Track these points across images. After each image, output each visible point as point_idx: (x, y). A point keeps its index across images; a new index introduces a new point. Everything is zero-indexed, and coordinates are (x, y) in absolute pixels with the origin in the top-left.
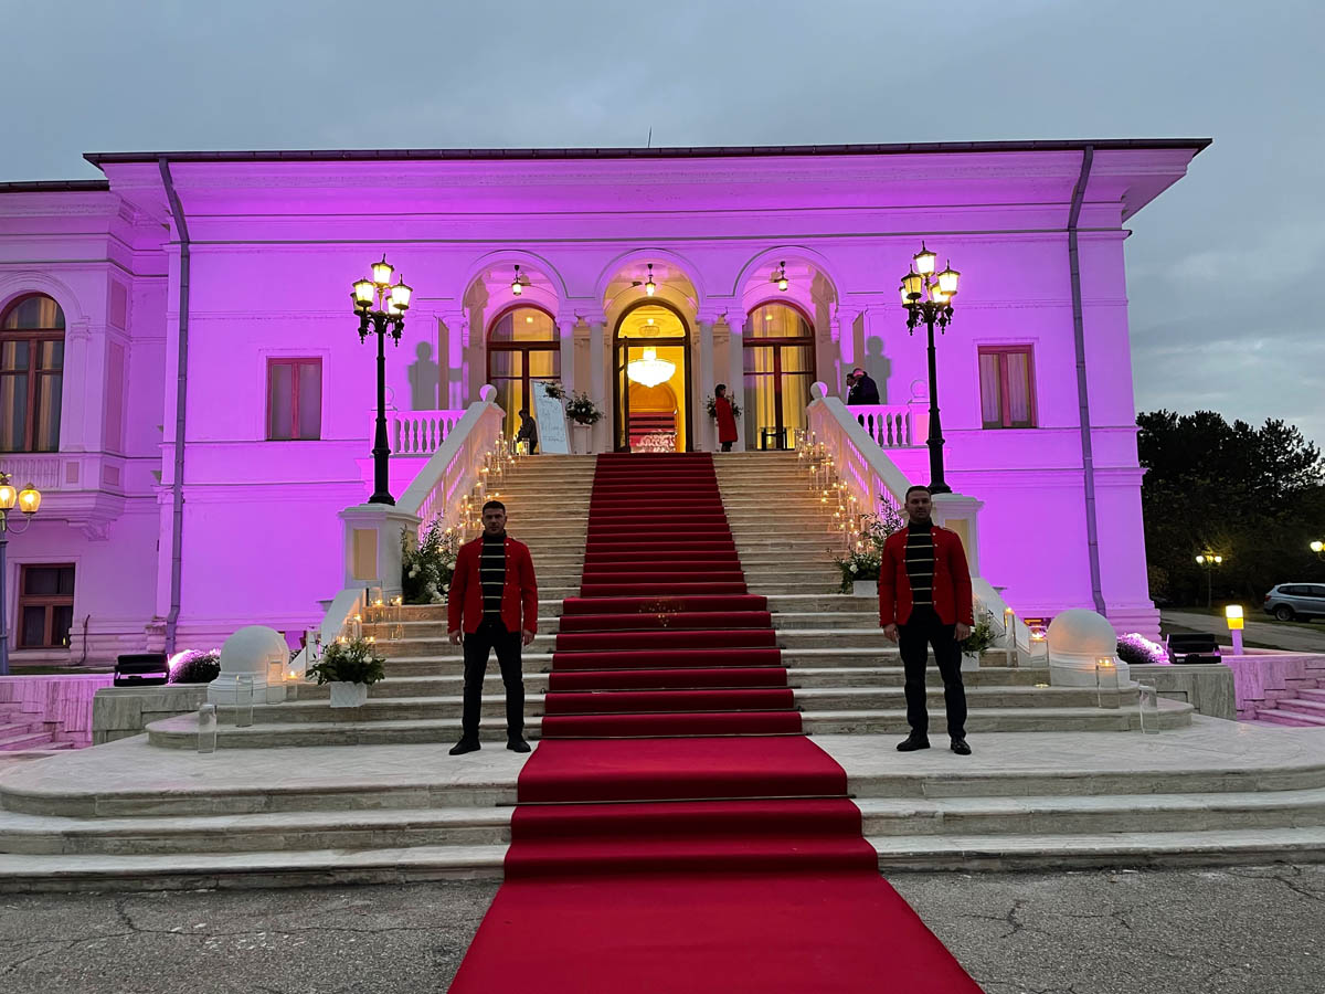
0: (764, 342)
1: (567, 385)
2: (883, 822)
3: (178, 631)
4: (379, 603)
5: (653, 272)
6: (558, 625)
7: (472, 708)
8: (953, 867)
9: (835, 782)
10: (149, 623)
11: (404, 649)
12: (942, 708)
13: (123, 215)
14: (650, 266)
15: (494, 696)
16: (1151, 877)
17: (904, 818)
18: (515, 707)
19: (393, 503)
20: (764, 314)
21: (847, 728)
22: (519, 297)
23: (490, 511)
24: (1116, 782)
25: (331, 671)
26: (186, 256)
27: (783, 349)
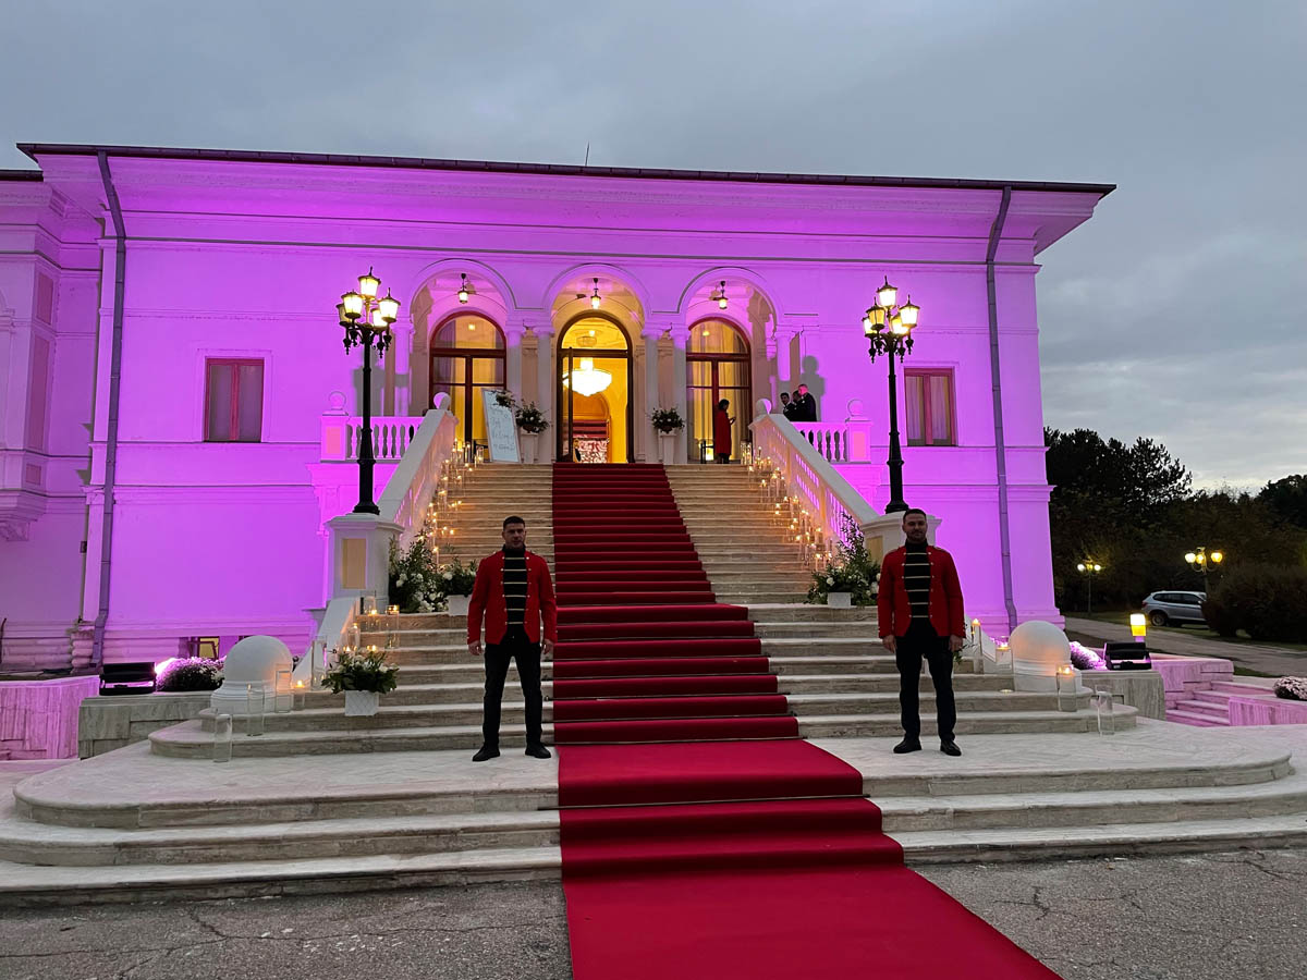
0: (702, 357)
1: (515, 391)
2: (900, 818)
3: (107, 636)
4: (374, 612)
5: (598, 285)
7: (492, 716)
8: (968, 858)
9: (851, 782)
10: (72, 627)
11: (404, 658)
13: (55, 207)
14: (596, 280)
15: (514, 703)
16: (1147, 864)
17: (920, 815)
18: (533, 715)
19: (377, 512)
20: (702, 330)
21: (839, 732)
22: (466, 305)
23: (512, 526)
24: (1096, 780)
25: (347, 680)
26: (122, 252)
27: (721, 364)
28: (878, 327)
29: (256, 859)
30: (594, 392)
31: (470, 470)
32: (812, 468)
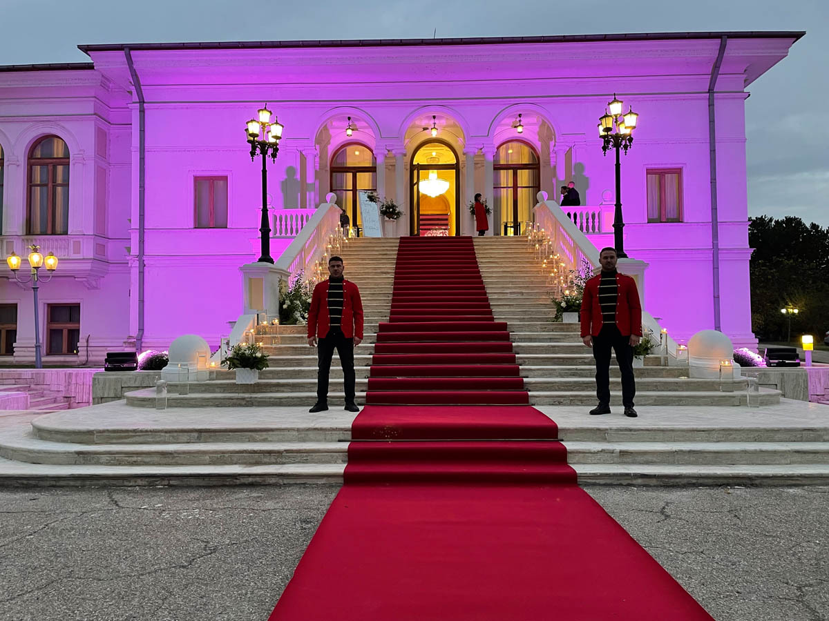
0: (507, 167)
1: (381, 193)
2: (581, 455)
3: (143, 345)
4: (265, 323)
5: (436, 121)
6: (376, 338)
7: (323, 386)
8: (625, 482)
9: (551, 431)
10: (125, 340)
11: (280, 351)
12: (619, 390)
13: (103, 85)
14: (434, 117)
16: (754, 491)
17: (594, 453)
18: (349, 385)
19: (272, 262)
20: (507, 149)
21: (558, 402)
22: (351, 138)
23: (334, 263)
24: (731, 434)
25: (236, 361)
26: (142, 111)
27: (519, 171)
28: (607, 129)
29: (159, 464)
30: (438, 195)
31: (347, 241)
32: (569, 235)
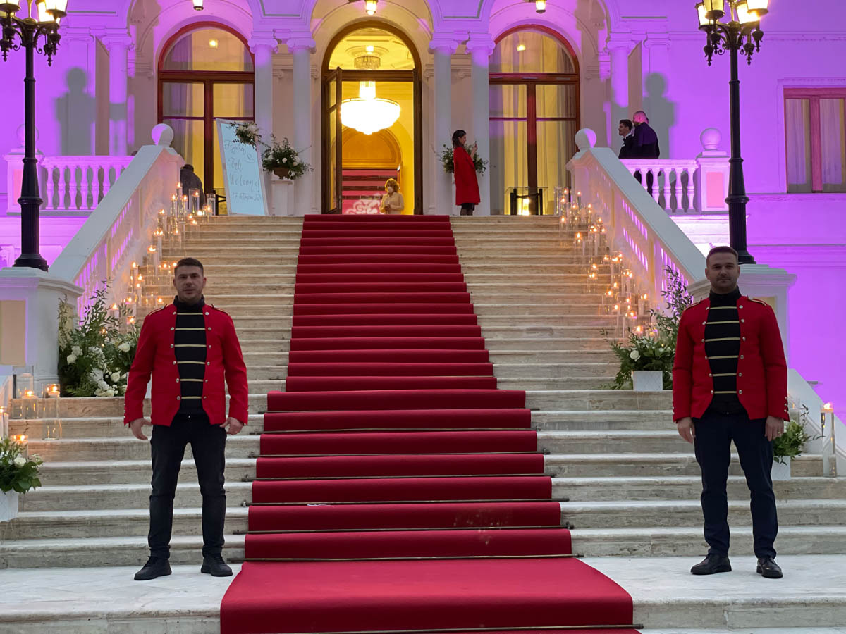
0: (515, 79)
1: (263, 126)
4: (31, 394)
6: (262, 423)
7: (161, 526)
9: (618, 609)
11: (64, 452)
12: (746, 525)
18: (213, 523)
19: (45, 268)
20: (515, 43)
21: (629, 549)
22: (201, 13)
23: (185, 271)
27: (539, 88)
28: (715, 14)
30: (377, 130)
31: (194, 222)
32: (640, 217)
